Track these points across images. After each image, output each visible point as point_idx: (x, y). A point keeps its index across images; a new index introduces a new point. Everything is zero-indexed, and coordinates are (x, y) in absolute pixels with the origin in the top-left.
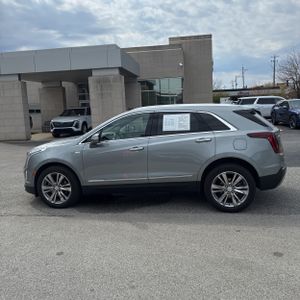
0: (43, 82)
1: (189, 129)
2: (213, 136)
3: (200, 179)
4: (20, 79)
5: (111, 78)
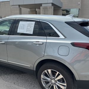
0: (30, 9)
1: (32, 33)
2: (45, 41)
3: (35, 69)
4: (19, 7)
5: (48, 7)
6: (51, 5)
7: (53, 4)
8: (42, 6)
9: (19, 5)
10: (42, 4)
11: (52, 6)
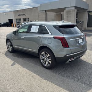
1: (37, 32)
5: (71, 10)
6: (74, 8)
7: (76, 7)
8: (65, 10)
9: (45, 11)
10: (65, 8)
11: (76, 9)
